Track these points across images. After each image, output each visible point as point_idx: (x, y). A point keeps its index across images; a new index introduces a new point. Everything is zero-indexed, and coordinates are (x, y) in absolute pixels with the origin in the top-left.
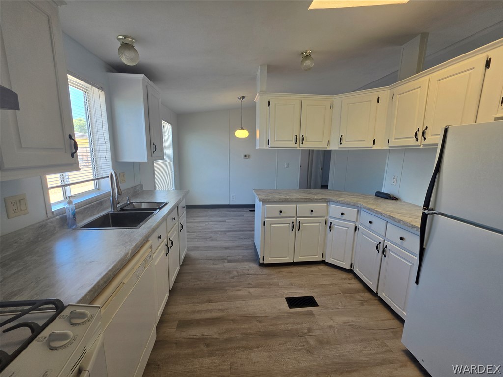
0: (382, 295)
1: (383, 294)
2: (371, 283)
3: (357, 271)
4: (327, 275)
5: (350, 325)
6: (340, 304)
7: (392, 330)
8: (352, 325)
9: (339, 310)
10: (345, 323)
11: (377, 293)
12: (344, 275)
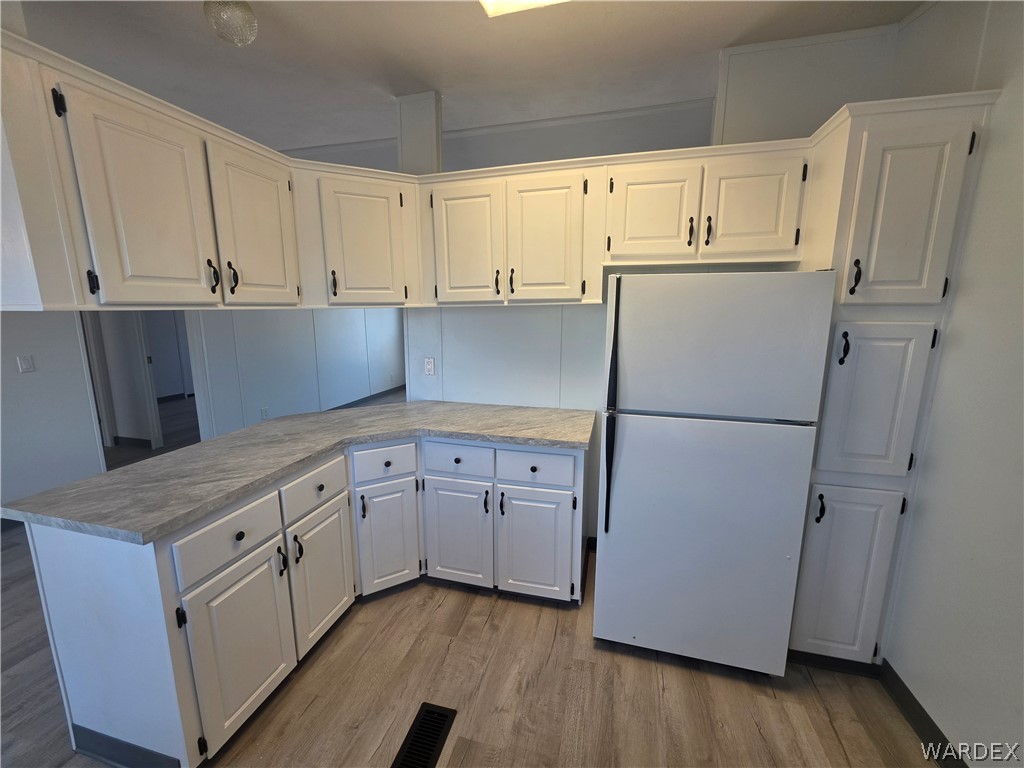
0: (509, 584)
1: (510, 581)
2: (480, 576)
3: (437, 571)
4: (390, 624)
5: (527, 686)
6: (476, 665)
7: (559, 631)
8: (528, 683)
9: (486, 677)
10: (518, 691)
11: (496, 587)
12: (416, 597)
